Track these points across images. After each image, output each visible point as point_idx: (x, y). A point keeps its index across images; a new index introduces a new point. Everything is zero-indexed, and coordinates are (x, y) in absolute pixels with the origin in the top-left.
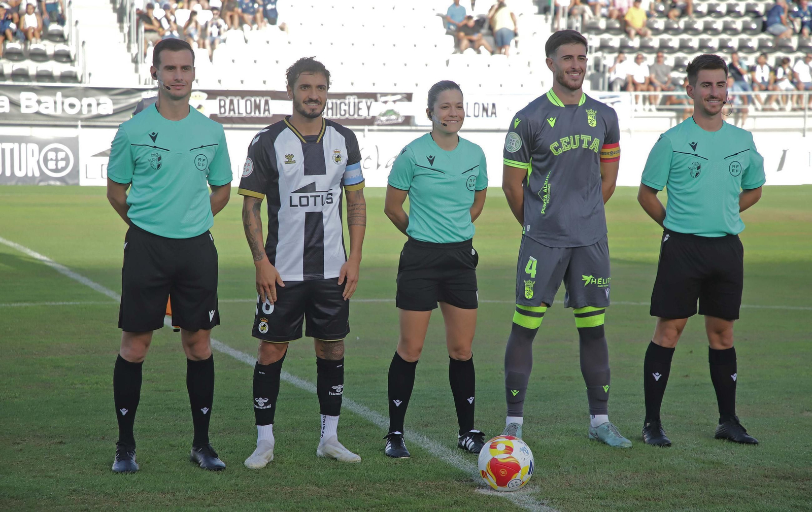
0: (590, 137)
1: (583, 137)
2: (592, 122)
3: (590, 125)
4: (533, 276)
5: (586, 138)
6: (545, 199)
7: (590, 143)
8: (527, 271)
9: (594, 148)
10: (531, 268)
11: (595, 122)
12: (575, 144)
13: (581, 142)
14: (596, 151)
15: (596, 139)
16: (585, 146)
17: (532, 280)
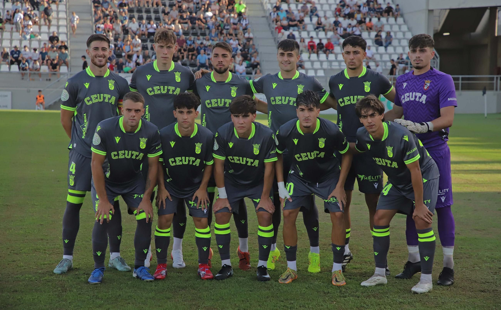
0: (110, 95)
1: (105, 95)
2: (111, 86)
3: (110, 89)
4: (73, 173)
5: (107, 96)
6: (84, 130)
7: (109, 99)
8: (71, 170)
9: (112, 102)
10: (72, 168)
11: (113, 87)
12: (100, 99)
13: (104, 98)
14: (113, 103)
15: (113, 97)
16: (106, 100)
17: (73, 175)
